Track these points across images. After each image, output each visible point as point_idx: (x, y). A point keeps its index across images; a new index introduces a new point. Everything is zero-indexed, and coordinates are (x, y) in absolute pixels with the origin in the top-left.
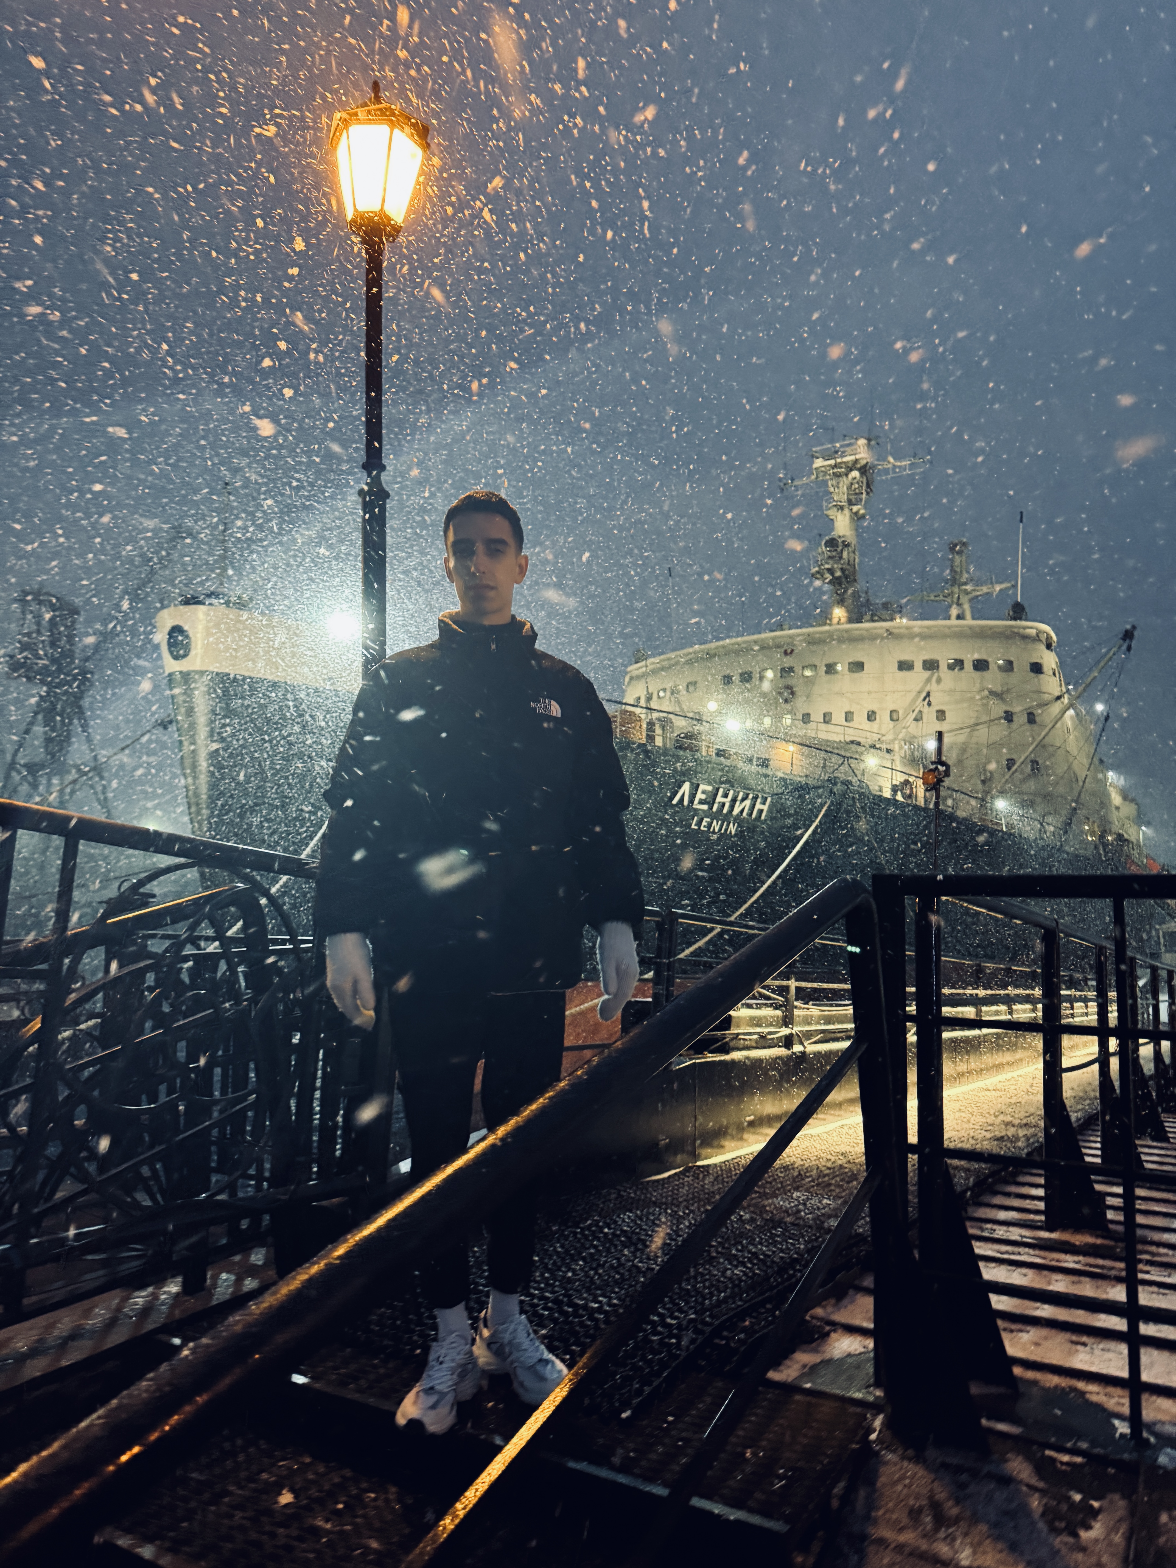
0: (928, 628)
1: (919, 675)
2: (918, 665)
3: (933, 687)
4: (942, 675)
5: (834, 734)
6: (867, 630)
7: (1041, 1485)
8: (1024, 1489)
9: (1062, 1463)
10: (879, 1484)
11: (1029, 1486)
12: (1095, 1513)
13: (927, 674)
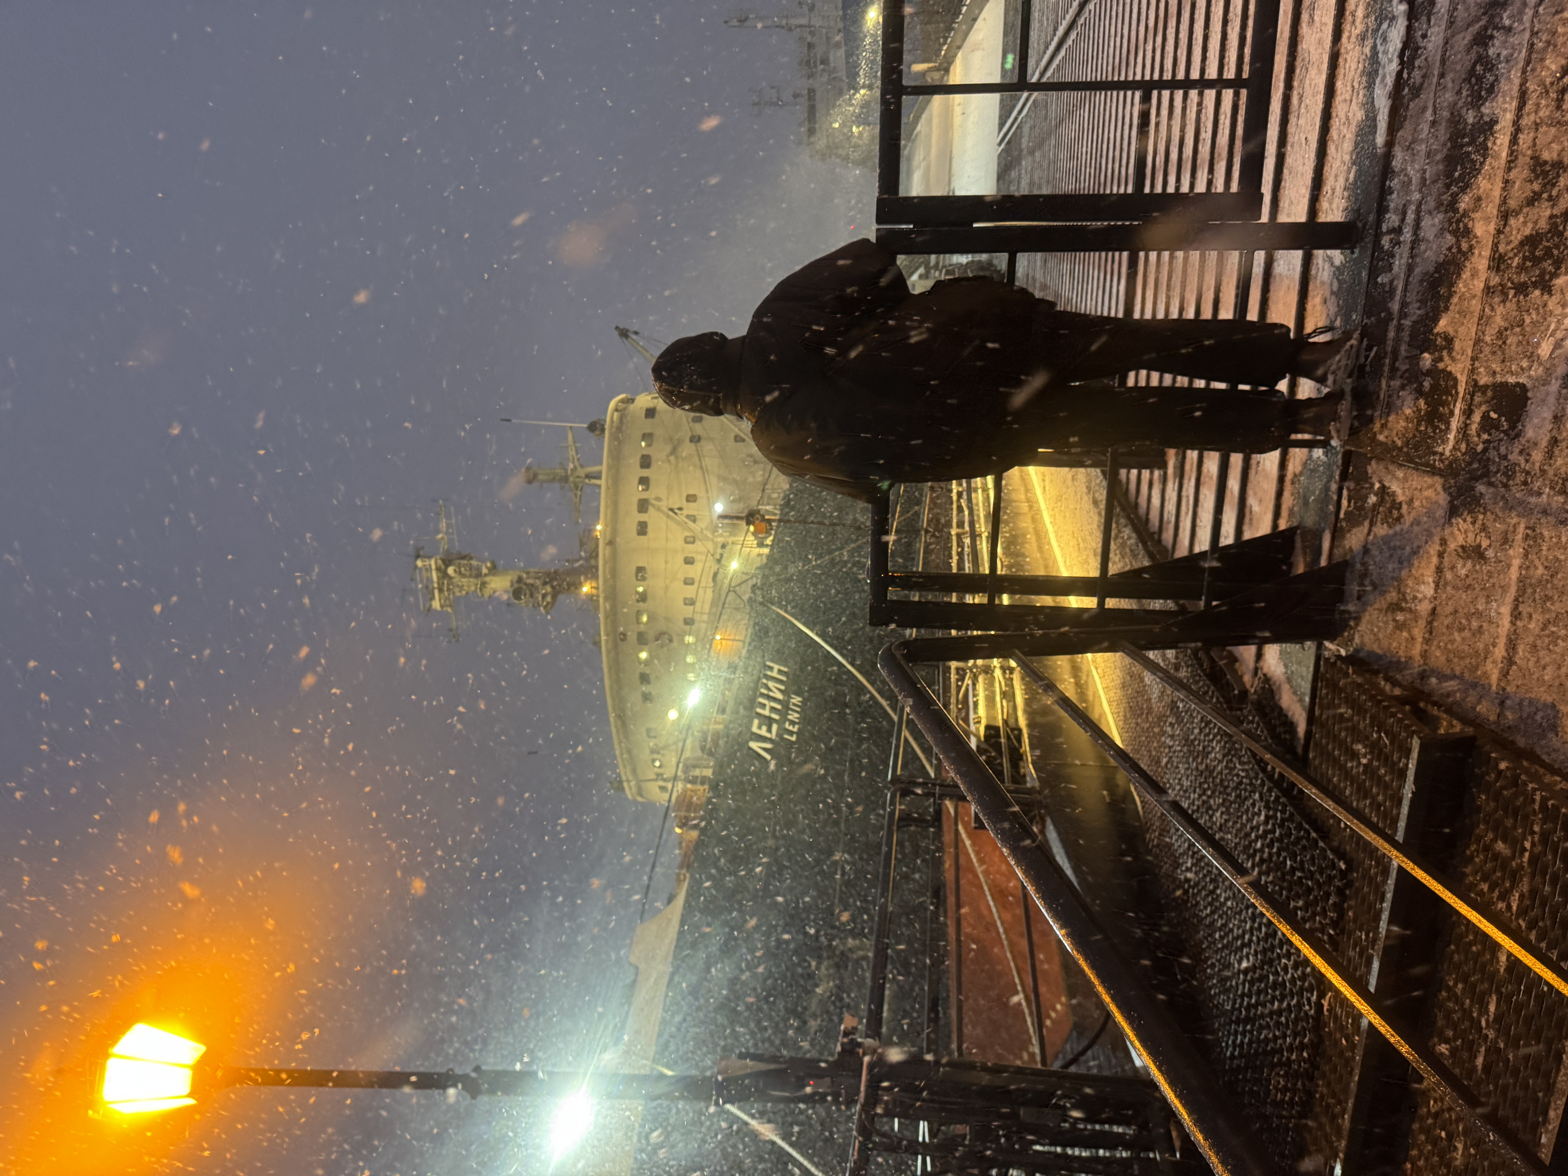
0: (607, 507)
1: (651, 517)
2: (643, 517)
3: (664, 505)
4: (653, 496)
5: (706, 597)
6: (605, 563)
7: (1367, 523)
8: (1371, 538)
9: (1349, 506)
10: (1380, 652)
11: (1369, 534)
12: (1383, 487)
13: (651, 508)
